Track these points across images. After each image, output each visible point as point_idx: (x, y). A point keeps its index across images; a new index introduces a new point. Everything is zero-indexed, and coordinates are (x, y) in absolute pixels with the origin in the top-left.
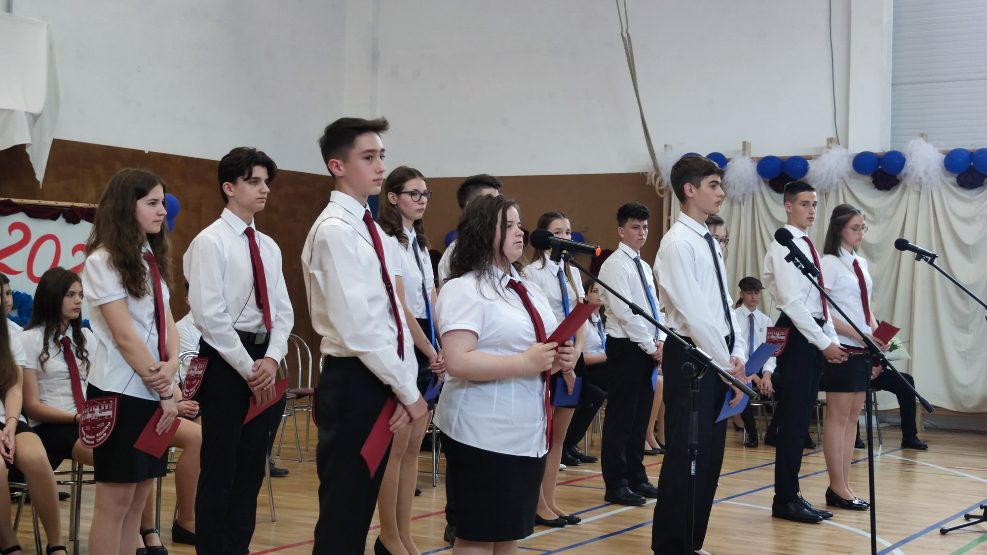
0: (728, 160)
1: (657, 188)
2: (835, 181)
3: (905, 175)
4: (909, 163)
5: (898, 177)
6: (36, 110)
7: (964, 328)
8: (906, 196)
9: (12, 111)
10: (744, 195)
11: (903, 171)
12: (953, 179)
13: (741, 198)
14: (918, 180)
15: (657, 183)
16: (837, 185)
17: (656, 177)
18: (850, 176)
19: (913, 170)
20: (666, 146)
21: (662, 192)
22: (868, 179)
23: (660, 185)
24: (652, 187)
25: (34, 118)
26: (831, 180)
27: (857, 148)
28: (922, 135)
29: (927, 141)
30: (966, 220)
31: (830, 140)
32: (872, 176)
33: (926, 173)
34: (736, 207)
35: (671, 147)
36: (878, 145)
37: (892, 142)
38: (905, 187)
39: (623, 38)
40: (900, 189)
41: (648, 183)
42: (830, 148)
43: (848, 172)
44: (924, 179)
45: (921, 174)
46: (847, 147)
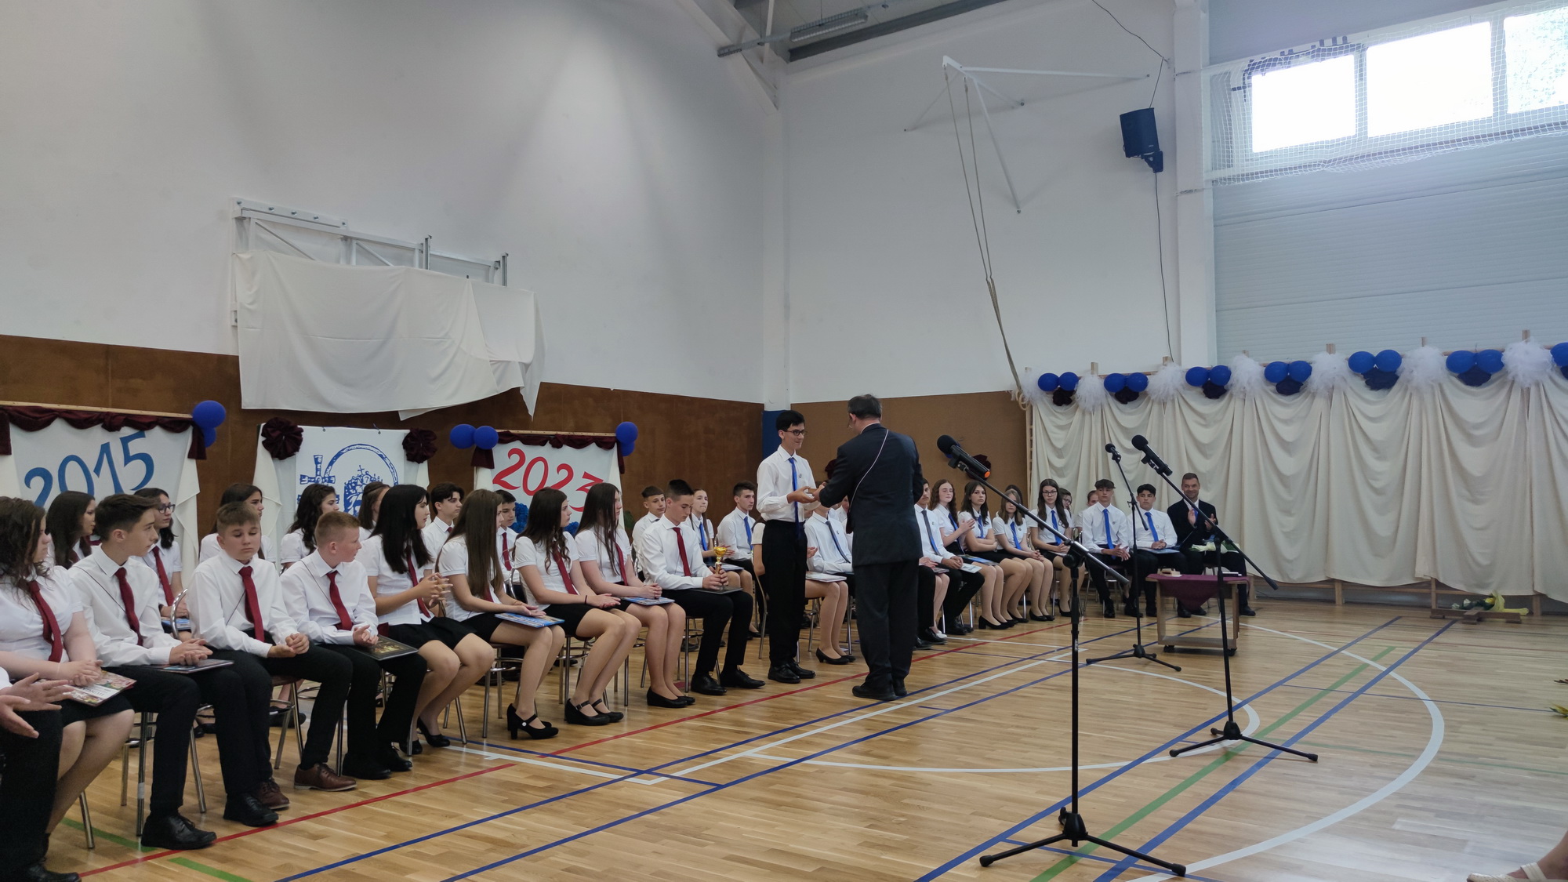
0: (1080, 378)
1: (1020, 403)
2: (1172, 392)
3: (1231, 385)
4: (1234, 376)
5: (1225, 387)
6: (527, 360)
7: (1287, 512)
8: (1232, 402)
9: (509, 362)
10: (1094, 406)
11: (1230, 383)
12: (1273, 388)
13: (1091, 410)
14: (1242, 390)
15: (1020, 399)
16: (1173, 396)
17: (1019, 394)
18: (1184, 388)
19: (1238, 381)
20: (1026, 368)
21: (1024, 406)
22: (1200, 390)
23: (1023, 400)
24: (1016, 403)
25: (526, 367)
26: (1168, 392)
27: (1189, 364)
28: (1244, 352)
29: (1248, 356)
30: (1286, 422)
31: (1166, 359)
32: (1203, 387)
33: (1249, 383)
34: (1087, 417)
35: (1030, 369)
36: (1206, 361)
37: (1219, 358)
38: (1232, 395)
39: (988, 283)
40: (1227, 396)
41: (1012, 399)
42: (1166, 365)
43: (1182, 385)
44: (1248, 388)
45: (1245, 385)
46: (1180, 364)
